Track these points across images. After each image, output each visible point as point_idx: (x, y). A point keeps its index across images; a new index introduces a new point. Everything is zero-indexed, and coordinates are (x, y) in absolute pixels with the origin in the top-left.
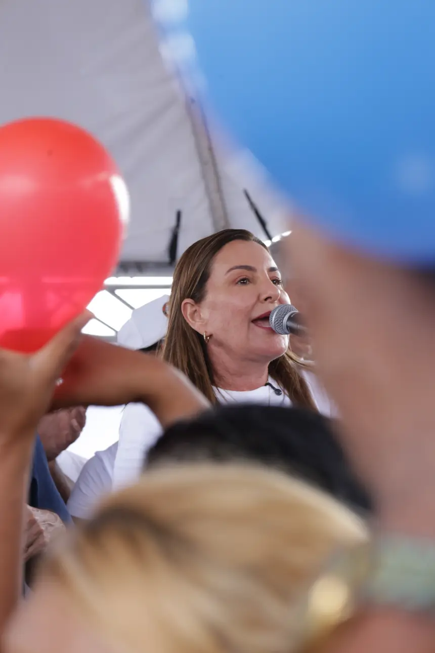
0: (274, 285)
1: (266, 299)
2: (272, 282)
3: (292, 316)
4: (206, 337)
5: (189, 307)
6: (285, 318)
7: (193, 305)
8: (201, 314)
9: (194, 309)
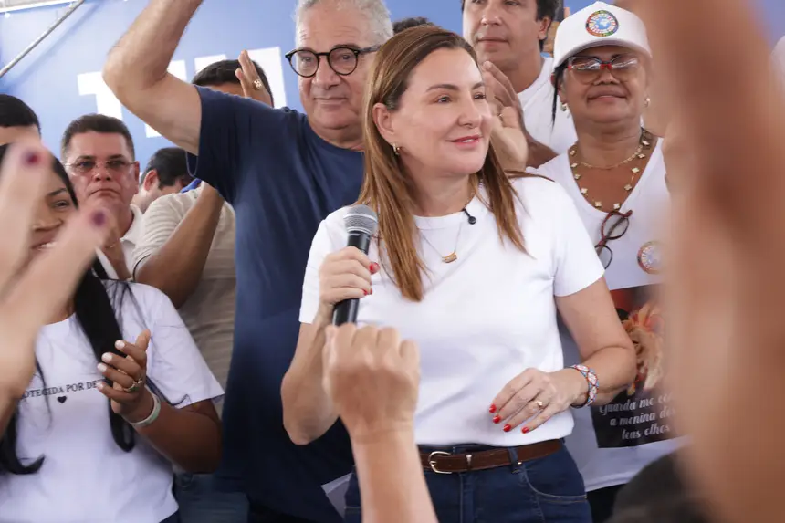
1: (466, 125)
8: (392, 122)
9: (385, 115)
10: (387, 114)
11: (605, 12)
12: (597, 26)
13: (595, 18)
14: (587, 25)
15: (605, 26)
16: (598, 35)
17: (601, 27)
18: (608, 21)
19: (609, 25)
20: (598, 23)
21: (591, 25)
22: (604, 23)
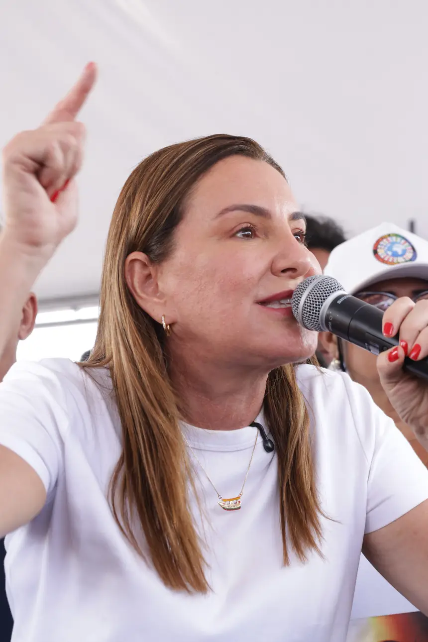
0: (298, 242)
1: (284, 271)
2: (294, 237)
3: (339, 302)
4: (167, 326)
5: (137, 267)
6: (324, 304)
7: (144, 265)
8: (160, 284)
9: (146, 272)
10: (151, 269)
11: (397, 235)
12: (390, 253)
13: (383, 243)
14: (375, 252)
15: (400, 252)
16: (392, 263)
17: (395, 254)
18: (403, 247)
19: (404, 252)
20: (390, 249)
21: (381, 252)
22: (398, 249)
